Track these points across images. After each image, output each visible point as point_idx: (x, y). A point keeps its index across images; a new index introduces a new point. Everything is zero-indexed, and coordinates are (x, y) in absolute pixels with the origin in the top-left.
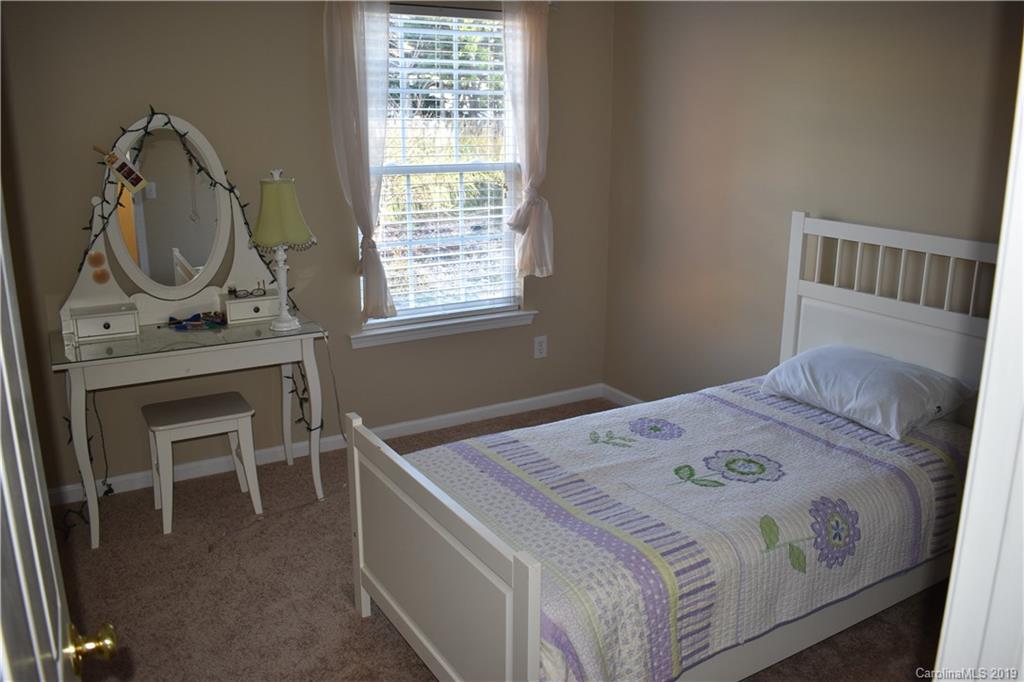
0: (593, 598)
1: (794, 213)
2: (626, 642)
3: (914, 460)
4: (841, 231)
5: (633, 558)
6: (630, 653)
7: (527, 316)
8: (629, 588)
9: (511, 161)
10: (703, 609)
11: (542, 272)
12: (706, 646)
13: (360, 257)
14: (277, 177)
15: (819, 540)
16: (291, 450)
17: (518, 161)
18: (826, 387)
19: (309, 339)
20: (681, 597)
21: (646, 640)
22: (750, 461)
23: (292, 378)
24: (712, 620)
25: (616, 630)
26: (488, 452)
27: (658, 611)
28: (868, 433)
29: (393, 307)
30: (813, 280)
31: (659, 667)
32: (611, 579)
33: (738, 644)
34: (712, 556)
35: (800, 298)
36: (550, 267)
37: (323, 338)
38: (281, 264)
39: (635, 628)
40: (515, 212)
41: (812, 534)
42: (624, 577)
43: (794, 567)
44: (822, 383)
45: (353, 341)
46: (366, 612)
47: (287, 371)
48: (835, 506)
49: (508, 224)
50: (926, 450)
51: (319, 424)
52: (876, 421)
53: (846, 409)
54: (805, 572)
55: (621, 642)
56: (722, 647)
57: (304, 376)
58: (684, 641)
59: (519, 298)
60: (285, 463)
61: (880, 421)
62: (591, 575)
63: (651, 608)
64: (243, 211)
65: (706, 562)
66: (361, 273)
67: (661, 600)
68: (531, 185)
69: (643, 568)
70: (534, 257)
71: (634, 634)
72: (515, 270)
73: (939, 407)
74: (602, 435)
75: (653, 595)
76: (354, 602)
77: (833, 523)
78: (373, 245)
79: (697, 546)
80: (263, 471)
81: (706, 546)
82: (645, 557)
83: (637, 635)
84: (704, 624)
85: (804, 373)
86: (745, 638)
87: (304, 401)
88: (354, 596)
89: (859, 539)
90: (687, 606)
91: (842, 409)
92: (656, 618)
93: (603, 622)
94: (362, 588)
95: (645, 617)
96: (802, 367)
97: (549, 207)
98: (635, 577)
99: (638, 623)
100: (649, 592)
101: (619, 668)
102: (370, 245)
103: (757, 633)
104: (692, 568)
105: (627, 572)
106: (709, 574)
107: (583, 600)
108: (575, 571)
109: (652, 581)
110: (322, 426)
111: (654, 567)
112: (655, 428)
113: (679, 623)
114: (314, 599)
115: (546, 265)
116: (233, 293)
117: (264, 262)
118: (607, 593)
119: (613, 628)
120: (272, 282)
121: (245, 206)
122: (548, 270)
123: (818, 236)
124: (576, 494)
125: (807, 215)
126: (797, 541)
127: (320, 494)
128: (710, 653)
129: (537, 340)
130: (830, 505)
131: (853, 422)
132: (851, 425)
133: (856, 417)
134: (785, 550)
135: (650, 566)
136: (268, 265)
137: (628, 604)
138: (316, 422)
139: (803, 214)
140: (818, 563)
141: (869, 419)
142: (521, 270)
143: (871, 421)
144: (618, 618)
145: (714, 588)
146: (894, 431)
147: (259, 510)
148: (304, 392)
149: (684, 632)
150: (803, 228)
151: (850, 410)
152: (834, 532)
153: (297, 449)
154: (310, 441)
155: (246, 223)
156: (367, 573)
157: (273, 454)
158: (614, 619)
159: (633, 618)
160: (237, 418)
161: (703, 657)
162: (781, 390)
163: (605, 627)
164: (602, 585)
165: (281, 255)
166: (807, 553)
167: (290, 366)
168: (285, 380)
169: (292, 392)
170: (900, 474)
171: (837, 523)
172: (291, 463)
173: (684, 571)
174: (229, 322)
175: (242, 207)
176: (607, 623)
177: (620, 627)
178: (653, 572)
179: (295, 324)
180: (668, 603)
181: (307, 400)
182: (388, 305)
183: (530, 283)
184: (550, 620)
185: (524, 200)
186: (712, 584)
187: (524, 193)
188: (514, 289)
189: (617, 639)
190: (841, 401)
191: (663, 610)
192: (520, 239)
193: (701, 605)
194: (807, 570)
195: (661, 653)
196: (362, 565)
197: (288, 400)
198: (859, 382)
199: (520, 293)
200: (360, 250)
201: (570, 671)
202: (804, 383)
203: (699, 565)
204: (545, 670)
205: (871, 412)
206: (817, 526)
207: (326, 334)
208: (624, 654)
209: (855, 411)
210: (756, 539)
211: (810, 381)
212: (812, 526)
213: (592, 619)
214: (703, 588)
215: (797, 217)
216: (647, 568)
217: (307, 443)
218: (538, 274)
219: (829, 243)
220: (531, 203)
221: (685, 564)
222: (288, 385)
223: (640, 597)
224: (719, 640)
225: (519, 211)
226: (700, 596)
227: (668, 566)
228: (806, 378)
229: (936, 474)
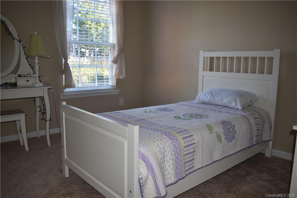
0: (156, 145)
1: (200, 51)
2: (168, 162)
3: (247, 113)
4: (215, 54)
5: (168, 133)
6: (169, 166)
7: (117, 92)
8: (168, 142)
9: (112, 42)
10: (192, 152)
11: (122, 77)
12: (193, 167)
13: (63, 68)
14: (36, 33)
15: (225, 132)
16: (39, 133)
17: (114, 42)
18: (216, 96)
19: (46, 89)
20: (185, 147)
21: (174, 161)
22: (197, 115)
23: (40, 107)
24: (194, 157)
25: (164, 157)
27: (178, 151)
28: (230, 109)
29: (74, 84)
30: (207, 71)
31: (179, 172)
32: (161, 139)
33: (203, 167)
34: (194, 134)
35: (203, 77)
36: (124, 75)
37: (51, 89)
38: (37, 64)
39: (171, 157)
40: (113, 57)
41: (223, 130)
42: (166, 138)
43: (218, 141)
44: (215, 96)
45: (60, 96)
46: (67, 175)
47: (38, 101)
48: (228, 123)
49: (112, 61)
50: (250, 111)
51: (49, 119)
52: (233, 105)
53: (223, 103)
54: (221, 143)
55: (166, 162)
56: (198, 168)
57: (44, 105)
58: (186, 164)
59: (115, 86)
60: (37, 137)
61: (234, 104)
62: (154, 138)
63: (175, 149)
64: (24, 49)
65: (192, 136)
66: (63, 74)
67: (178, 147)
68: (118, 49)
69: (172, 136)
70: (119, 72)
71: (170, 159)
72: (113, 76)
73: (251, 100)
74: (148, 111)
75: (176, 145)
76: (62, 173)
77: (228, 128)
78: (68, 64)
79: (188, 131)
80: (29, 140)
81: (191, 131)
82: (171, 133)
83: (172, 159)
84: (192, 158)
85: (208, 94)
86: (205, 165)
87: (44, 113)
88: (62, 171)
89: (236, 134)
90: (187, 150)
91: (222, 103)
92: (177, 154)
93: (160, 153)
94: (66, 165)
95: (174, 153)
96: (208, 93)
97: (124, 56)
98: (169, 139)
99: (172, 155)
100: (175, 144)
101: (166, 172)
102: (67, 64)
103: (208, 164)
104: (188, 137)
105: (166, 137)
106: (193, 140)
107: (152, 145)
108: (148, 137)
109: (175, 140)
110: (50, 120)
111: (175, 136)
112: (165, 110)
113: (184, 157)
114: (47, 173)
115: (123, 74)
116: (19, 76)
117: (31, 67)
118: (161, 143)
119: (163, 156)
120: (33, 74)
121: (25, 47)
122: (124, 76)
123: (208, 57)
124: (143, 122)
125: (204, 51)
126: (219, 132)
127: (49, 144)
128: (194, 170)
129: (120, 99)
130: (226, 122)
131: (225, 107)
132: (225, 108)
133: (226, 105)
134: (215, 134)
135: (174, 136)
136: (32, 68)
137: (168, 147)
138: (48, 118)
139: (203, 51)
140: (225, 140)
141: (231, 104)
142: (115, 76)
143: (231, 105)
144: (165, 152)
145: (195, 145)
146: (239, 107)
147: (27, 149)
148: (44, 110)
149: (186, 160)
150: (204, 55)
151: (224, 102)
152: (229, 130)
153: (41, 133)
154: (46, 130)
155: (25, 53)
156: (68, 160)
157: (33, 135)
158: (164, 153)
159: (170, 153)
160: (20, 115)
161: (192, 171)
162: (201, 100)
163: (161, 155)
164: (158, 141)
165: (37, 61)
166: (222, 137)
167: (39, 98)
168: (37, 107)
169: (40, 111)
170: (245, 117)
171: (229, 127)
172: (39, 137)
173: (185, 138)
174: (18, 85)
175: (24, 48)
176: (161, 153)
177: (165, 156)
178: (175, 137)
179: (41, 85)
180: (181, 148)
181: (45, 112)
182: (73, 84)
183: (118, 81)
184: (141, 152)
185: (116, 54)
186: (194, 143)
187: (116, 52)
188: (113, 83)
189: (165, 160)
190: (221, 101)
191: (179, 151)
192: (115, 66)
193: (191, 151)
194: (222, 142)
195: (179, 167)
196: (65, 157)
197: (38, 114)
198: (226, 94)
199: (115, 84)
200: (63, 66)
201: (149, 172)
202: (209, 97)
203: (190, 136)
204: (140, 171)
205: (231, 102)
206: (224, 128)
207: (52, 87)
208: (167, 167)
209: (226, 102)
210: (206, 130)
211: (211, 96)
212: (222, 128)
213: (156, 152)
214: (192, 144)
215: (201, 52)
216: (173, 136)
218: (121, 78)
219: (212, 59)
220: (118, 55)
221: (185, 136)
222: (38, 109)
223: (172, 145)
224: (197, 165)
225: (115, 57)
226: (191, 147)
227: (180, 136)
228: (210, 96)
229: (254, 117)
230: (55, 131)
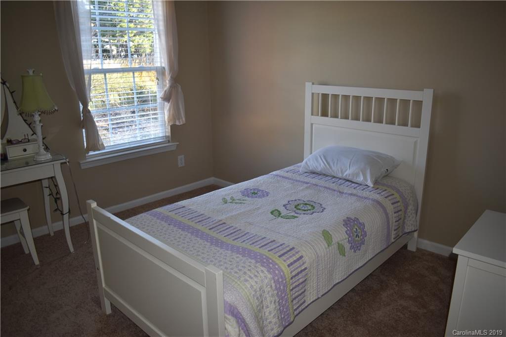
0: (249, 286)
1: (306, 83)
2: (267, 307)
3: (382, 195)
4: (330, 90)
5: (265, 260)
6: (270, 313)
7: (173, 146)
8: (266, 277)
9: (159, 65)
10: (302, 283)
11: (180, 122)
12: (304, 302)
13: (82, 118)
14: (31, 73)
15: (350, 239)
16: (53, 227)
17: (163, 65)
18: (334, 164)
19: (57, 164)
20: (292, 278)
21: (277, 304)
22: (306, 204)
23: (49, 187)
24: (306, 287)
25: (262, 302)
26: (170, 214)
27: (282, 287)
28: (357, 185)
29: (103, 144)
30: (318, 115)
31: (284, 318)
32: (256, 274)
33: (319, 298)
34: (304, 254)
35: (312, 124)
36: (184, 119)
37: (66, 163)
38: (38, 123)
39: (272, 299)
40: (163, 92)
41: (347, 236)
42: (262, 271)
43: (340, 255)
44: (332, 164)
45: (81, 165)
46: (109, 311)
47: (45, 183)
48: (354, 221)
49: (161, 98)
50: (386, 190)
51: (68, 211)
52: (361, 179)
53: (344, 175)
54: (345, 256)
55: (265, 307)
56: (311, 301)
57: (56, 186)
58: (294, 301)
59: (168, 137)
60: (49, 235)
61: (362, 178)
62: (245, 273)
63: (278, 286)
64: (12, 95)
65: (301, 257)
66: (83, 128)
67: (282, 281)
68: (171, 77)
69: (271, 265)
70: (175, 115)
71: (271, 302)
72: (165, 122)
73: (387, 170)
74: (229, 200)
75: (278, 279)
76: (101, 307)
77: (355, 230)
78: (89, 112)
79: (295, 249)
80: (37, 240)
81: (300, 249)
82: (271, 259)
83: (273, 303)
84: (303, 290)
85: (322, 160)
86: (322, 294)
87: (57, 199)
88: (100, 303)
89: (366, 236)
90: (295, 282)
91: (343, 175)
92: (281, 291)
93: (255, 298)
94: (105, 298)
95: (276, 292)
96: (320, 157)
97: (181, 88)
98: (268, 271)
99: (273, 296)
100: (276, 278)
101: (265, 322)
102: (87, 112)
103: (326, 291)
104: (295, 262)
105: (263, 268)
106: (303, 264)
107: (243, 287)
108: (236, 272)
109: (277, 272)
110: (69, 212)
111: (276, 264)
112: (254, 193)
113: (291, 292)
114: (77, 308)
115: (182, 118)
116: (10, 142)
117: (27, 124)
118: (256, 282)
119: (260, 301)
120: (33, 135)
121: (13, 92)
122: (182, 121)
123: (319, 94)
124: (223, 231)
125: (313, 84)
126: (341, 241)
127: (72, 250)
128: (306, 305)
129: (179, 157)
130: (352, 221)
131: (348, 181)
132: (347, 182)
133: (350, 178)
134: (336, 246)
135: (275, 264)
136: (29, 125)
137: (267, 286)
138: (66, 209)
139: (311, 83)
140: (350, 251)
141: (357, 178)
142: (169, 122)
143: (357, 179)
144: (263, 294)
145: (306, 271)
146: (370, 183)
147: (37, 262)
148: (56, 194)
149: (294, 296)
150: (311, 90)
151: (346, 175)
152: (356, 234)
153: (57, 226)
154: (63, 220)
155: (14, 102)
156: (107, 289)
157: (42, 231)
158: (261, 296)
159: (270, 294)
160: (19, 212)
161: (303, 308)
162: (311, 168)
163: (257, 301)
164: (252, 278)
165: (37, 118)
166: (345, 247)
167: (47, 180)
168: (45, 189)
169: (50, 195)
170: (378, 202)
171: (356, 229)
172: (52, 234)
173: (292, 264)
174: (9, 159)
175: (12, 93)
176: (257, 298)
177: (264, 299)
178: (277, 267)
179: (49, 156)
180: (286, 282)
181: (60, 198)
182: (100, 143)
183: (174, 128)
184: (227, 302)
185: (168, 85)
186: (305, 269)
187: (167, 82)
188: (165, 132)
189: (263, 306)
190: (342, 171)
191: (284, 287)
192: (167, 105)
193: (301, 281)
194: (346, 254)
195: (285, 310)
196: (104, 285)
197: (47, 199)
198: (349, 161)
199: (169, 134)
200: (82, 115)
201: (240, 328)
202: (322, 164)
203: (298, 259)
204: (227, 330)
205: (357, 175)
206: (348, 232)
207: (68, 160)
208: (267, 314)
209: (349, 175)
210: (322, 242)
211: (325, 162)
212: (346, 232)
213: (250, 298)
214: (302, 271)
215: (308, 85)
216: (273, 265)
217: (61, 222)
218: (177, 123)
219: (325, 96)
220: (171, 87)
221: (292, 260)
222: (47, 192)
223: (273, 281)
224: (310, 297)
225: (166, 91)
226: (300, 276)
227: (283, 262)
228: (323, 162)
229: (393, 201)
230: (78, 220)
